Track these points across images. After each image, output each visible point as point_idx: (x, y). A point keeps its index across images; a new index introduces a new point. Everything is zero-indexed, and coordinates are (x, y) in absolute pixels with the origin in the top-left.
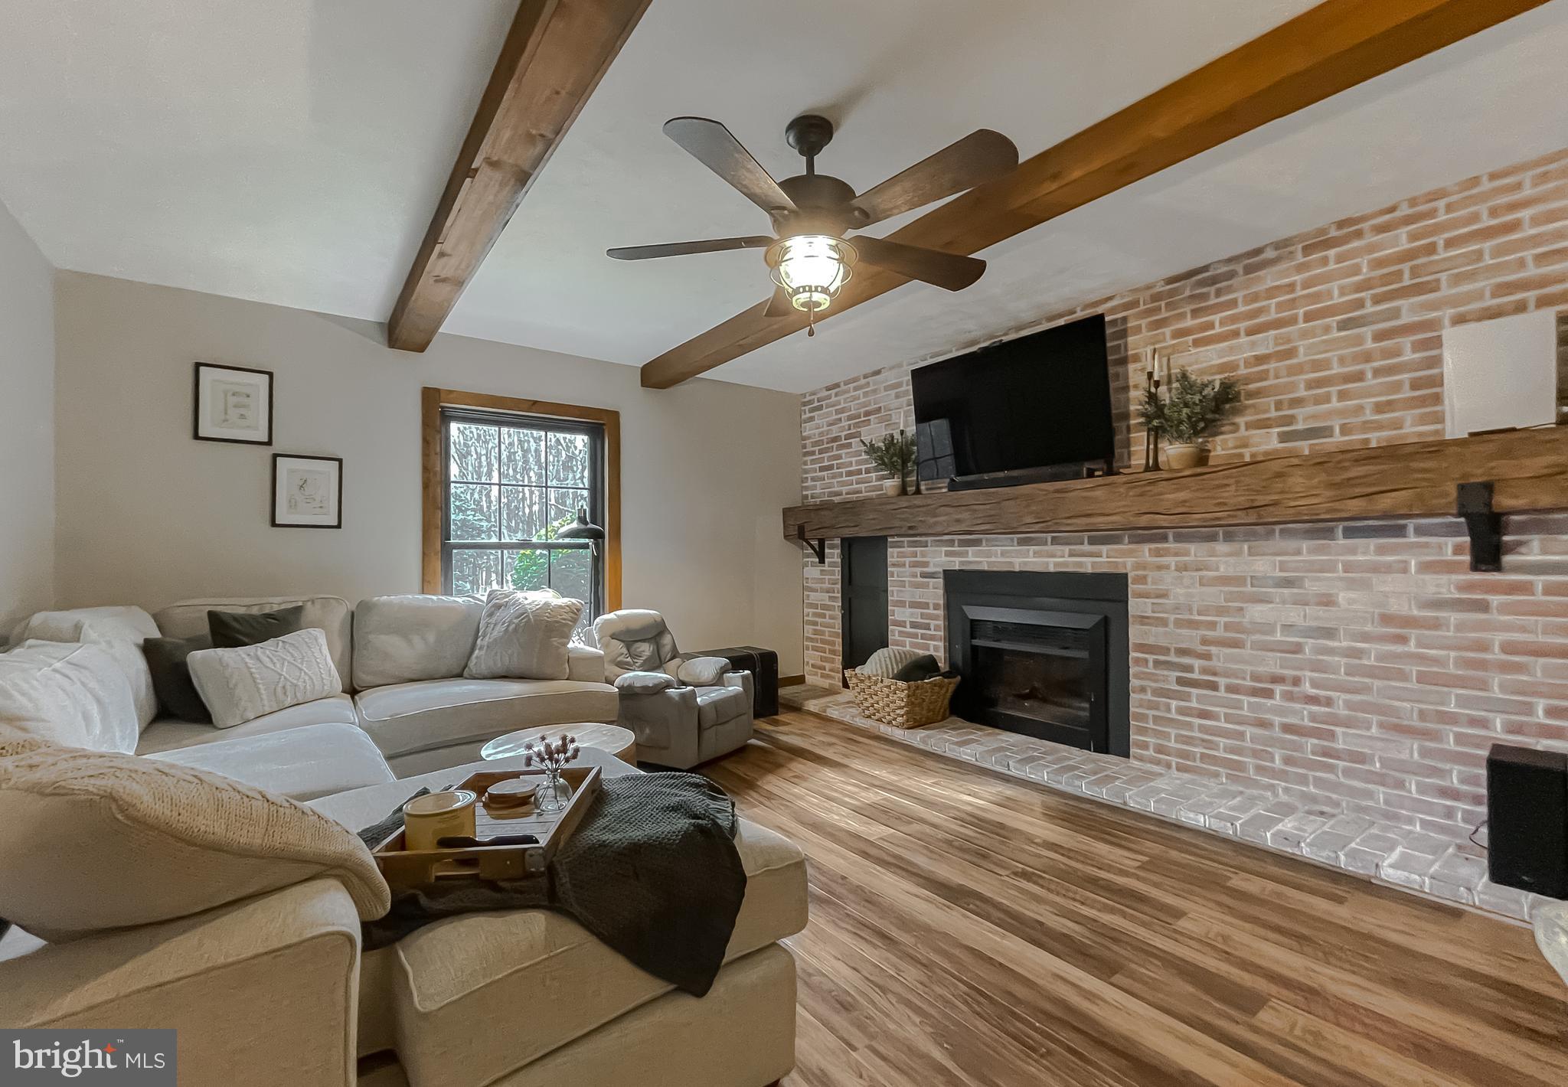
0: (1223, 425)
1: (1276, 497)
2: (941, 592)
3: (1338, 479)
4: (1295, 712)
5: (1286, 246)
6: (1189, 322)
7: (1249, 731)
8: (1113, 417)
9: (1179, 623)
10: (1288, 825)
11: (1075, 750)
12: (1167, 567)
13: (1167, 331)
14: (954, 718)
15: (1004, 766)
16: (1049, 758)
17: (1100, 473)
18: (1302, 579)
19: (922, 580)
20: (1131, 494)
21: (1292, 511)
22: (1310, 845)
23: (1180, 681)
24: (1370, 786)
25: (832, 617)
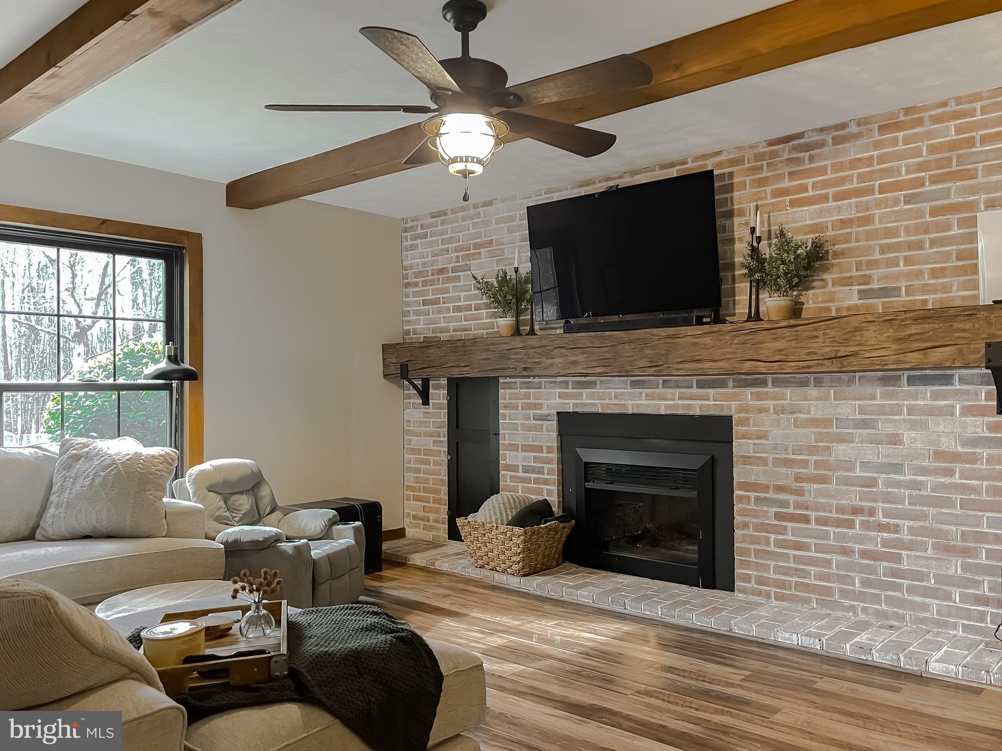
0: (814, 281)
1: (857, 348)
2: (554, 434)
3: (903, 334)
4: (871, 539)
5: (866, 123)
6: (786, 184)
7: (835, 558)
8: (720, 267)
9: (778, 462)
10: (863, 638)
11: (684, 587)
12: (766, 410)
13: (768, 189)
14: (567, 564)
15: (620, 605)
16: (662, 596)
17: (708, 320)
18: (877, 421)
19: (534, 422)
20: (735, 342)
21: (867, 361)
22: (878, 651)
23: (778, 516)
24: (927, 600)
25: (436, 463)
